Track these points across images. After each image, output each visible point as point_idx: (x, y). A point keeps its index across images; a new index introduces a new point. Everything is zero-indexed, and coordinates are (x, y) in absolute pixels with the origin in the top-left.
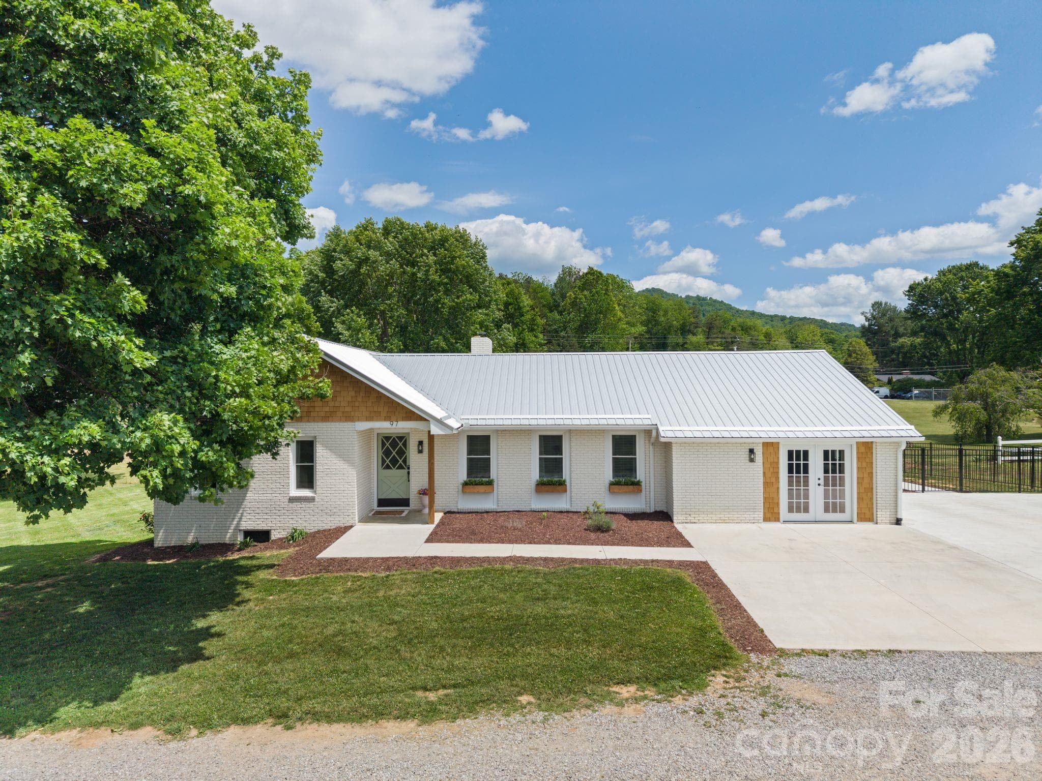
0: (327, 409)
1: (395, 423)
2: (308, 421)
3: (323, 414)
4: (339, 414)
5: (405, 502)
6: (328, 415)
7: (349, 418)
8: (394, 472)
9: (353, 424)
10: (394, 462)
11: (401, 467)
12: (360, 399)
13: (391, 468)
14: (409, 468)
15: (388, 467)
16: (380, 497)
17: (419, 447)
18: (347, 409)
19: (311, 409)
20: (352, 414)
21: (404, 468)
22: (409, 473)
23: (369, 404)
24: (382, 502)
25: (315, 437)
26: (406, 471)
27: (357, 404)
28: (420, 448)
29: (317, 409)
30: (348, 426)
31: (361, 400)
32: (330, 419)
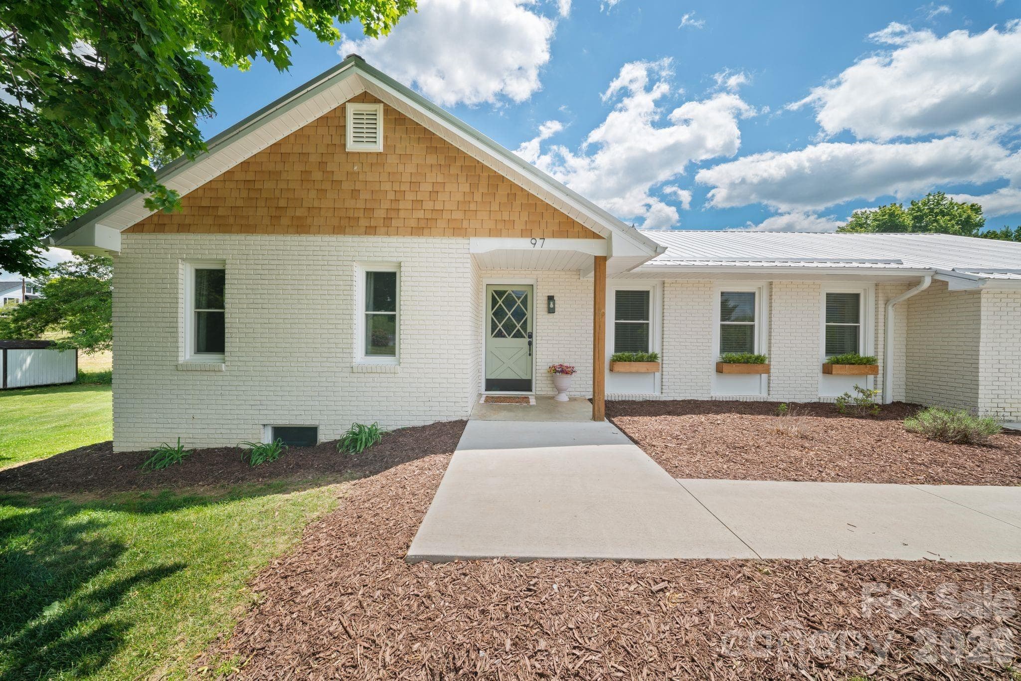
0: (420, 214)
1: (539, 242)
2: (387, 234)
3: (413, 223)
4: (441, 224)
5: (525, 385)
6: (422, 224)
7: (458, 230)
8: (509, 342)
9: (466, 241)
10: (509, 328)
11: (518, 335)
12: (478, 197)
13: (504, 336)
14: (530, 336)
15: (500, 335)
16: (489, 377)
17: (549, 304)
18: (457, 215)
19: (393, 214)
20: (465, 224)
21: (523, 337)
22: (530, 344)
23: (495, 207)
24: (491, 384)
25: (399, 265)
26: (527, 340)
27: (473, 207)
28: (552, 306)
29: (402, 214)
30: (456, 244)
31: (479, 200)
32: (425, 231)
